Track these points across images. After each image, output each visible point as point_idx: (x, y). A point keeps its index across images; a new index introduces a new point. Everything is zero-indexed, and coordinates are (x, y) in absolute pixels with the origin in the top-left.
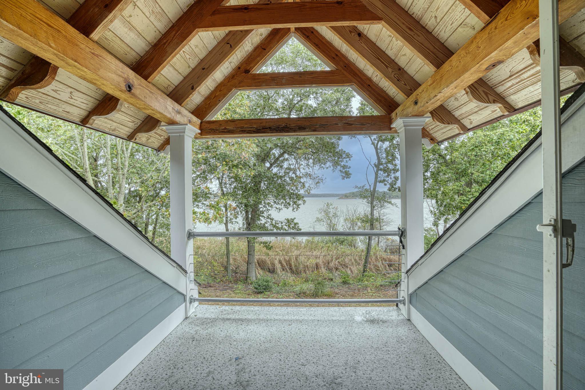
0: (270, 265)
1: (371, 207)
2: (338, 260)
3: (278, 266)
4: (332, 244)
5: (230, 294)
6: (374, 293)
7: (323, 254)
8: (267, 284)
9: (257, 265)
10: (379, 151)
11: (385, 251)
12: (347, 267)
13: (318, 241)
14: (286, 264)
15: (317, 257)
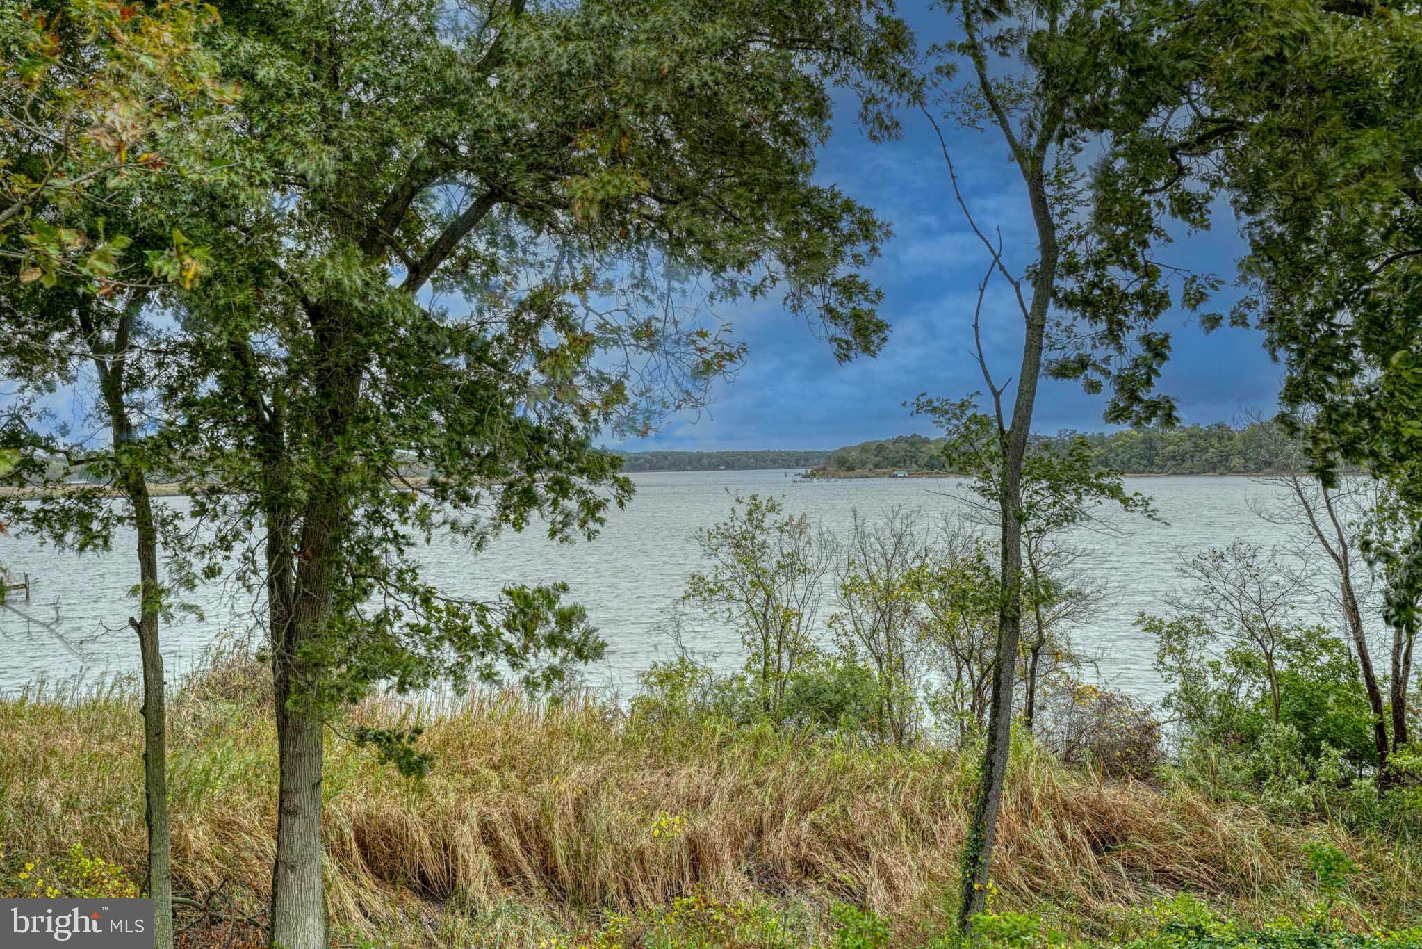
0: (429, 855)
1: (1005, 517)
2: (811, 816)
4: (779, 721)
7: (728, 780)
9: (357, 857)
10: (1048, 190)
11: (1067, 759)
12: (866, 856)
13: (700, 709)
14: (523, 844)
15: (694, 802)
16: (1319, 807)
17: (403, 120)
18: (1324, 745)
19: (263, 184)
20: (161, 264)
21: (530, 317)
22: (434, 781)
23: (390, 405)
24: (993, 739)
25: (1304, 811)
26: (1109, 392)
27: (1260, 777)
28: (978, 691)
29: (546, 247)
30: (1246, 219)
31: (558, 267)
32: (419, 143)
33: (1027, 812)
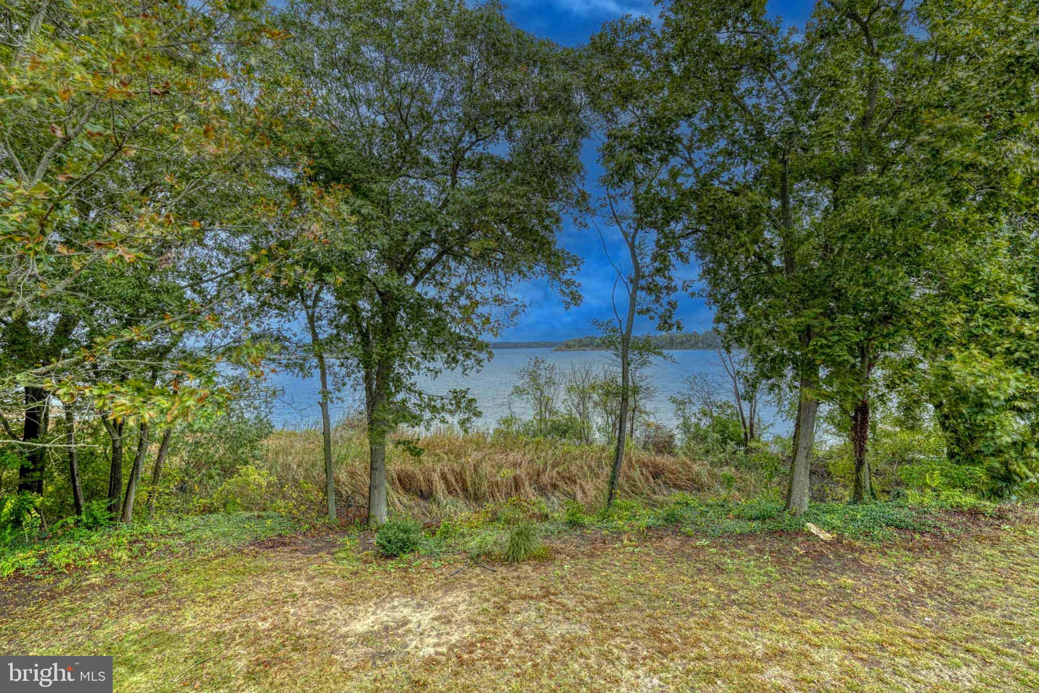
0: (423, 484)
1: (623, 364)
2: (556, 469)
3: (440, 487)
4: (545, 436)
5: (325, 563)
6: (637, 547)
7: (528, 457)
8: (405, 536)
9: (398, 484)
10: (637, 251)
11: (645, 448)
12: (575, 482)
13: (518, 432)
14: (456, 480)
15: (515, 465)
16: (726, 461)
17: (412, 226)
18: (729, 441)
19: (363, 249)
20: (328, 278)
21: (456, 294)
22: (424, 457)
23: (407, 326)
24: (619, 441)
25: (721, 463)
26: (657, 321)
27: (707, 452)
28: (614, 425)
29: (462, 270)
30: (700, 262)
31: (467, 277)
32: (418, 233)
33: (631, 466)
